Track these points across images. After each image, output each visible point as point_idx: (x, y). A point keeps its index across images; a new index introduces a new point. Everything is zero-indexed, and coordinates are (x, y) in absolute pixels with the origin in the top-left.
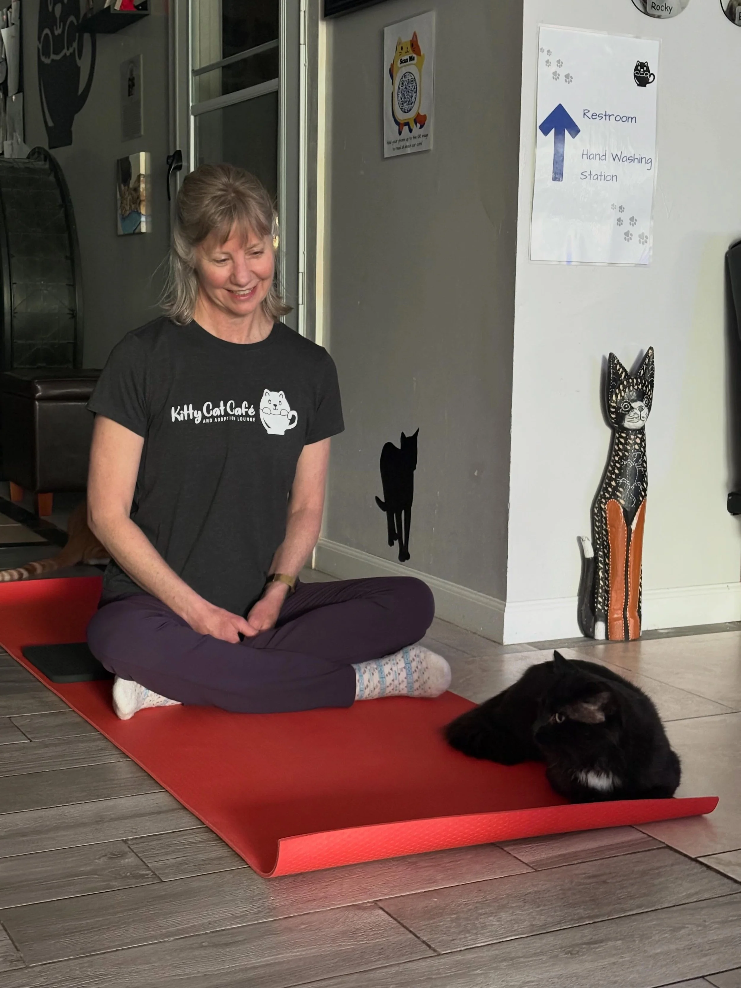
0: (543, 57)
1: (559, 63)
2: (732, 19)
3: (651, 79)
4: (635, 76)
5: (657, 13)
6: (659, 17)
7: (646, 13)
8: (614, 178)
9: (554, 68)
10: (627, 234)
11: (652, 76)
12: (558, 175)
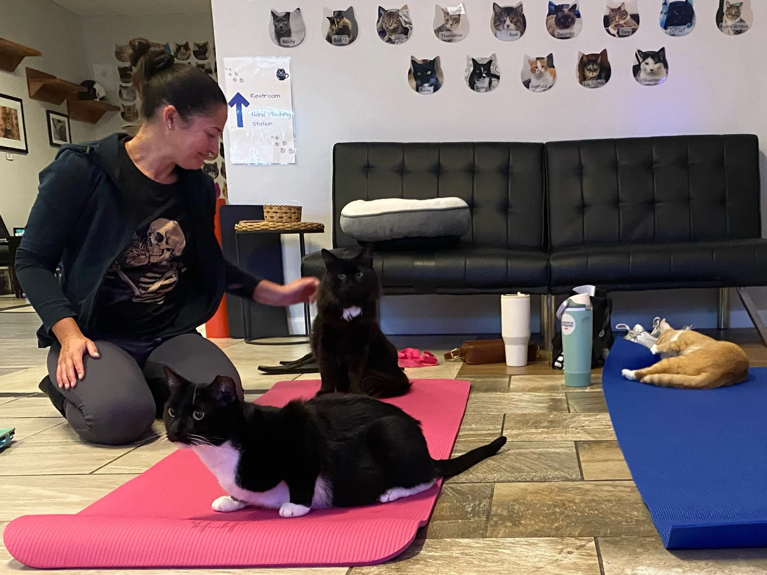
0: (227, 72)
1: (236, 74)
2: (331, 42)
3: (287, 76)
4: (277, 76)
5: (284, 44)
6: (288, 47)
7: (280, 45)
8: (271, 124)
9: (234, 76)
10: (282, 149)
11: (287, 75)
12: (240, 124)
